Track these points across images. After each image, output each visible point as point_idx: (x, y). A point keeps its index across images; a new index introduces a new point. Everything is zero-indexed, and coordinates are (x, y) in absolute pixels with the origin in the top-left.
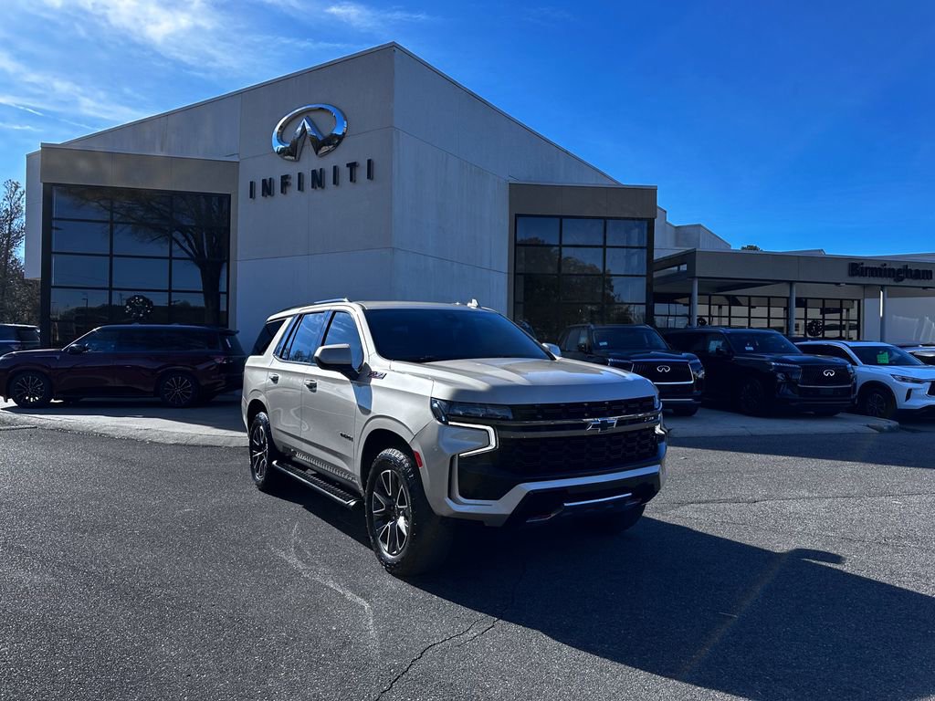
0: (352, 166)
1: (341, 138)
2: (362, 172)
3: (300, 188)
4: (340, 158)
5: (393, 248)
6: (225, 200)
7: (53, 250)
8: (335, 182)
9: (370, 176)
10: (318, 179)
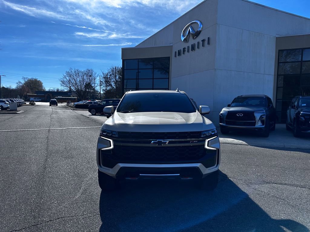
0: (203, 41)
1: (200, 31)
2: (206, 42)
3: (188, 51)
4: (199, 39)
5: (215, 69)
6: (168, 59)
7: (125, 78)
8: (198, 48)
9: (209, 43)
10: (193, 48)
